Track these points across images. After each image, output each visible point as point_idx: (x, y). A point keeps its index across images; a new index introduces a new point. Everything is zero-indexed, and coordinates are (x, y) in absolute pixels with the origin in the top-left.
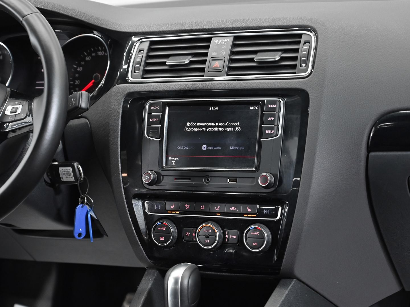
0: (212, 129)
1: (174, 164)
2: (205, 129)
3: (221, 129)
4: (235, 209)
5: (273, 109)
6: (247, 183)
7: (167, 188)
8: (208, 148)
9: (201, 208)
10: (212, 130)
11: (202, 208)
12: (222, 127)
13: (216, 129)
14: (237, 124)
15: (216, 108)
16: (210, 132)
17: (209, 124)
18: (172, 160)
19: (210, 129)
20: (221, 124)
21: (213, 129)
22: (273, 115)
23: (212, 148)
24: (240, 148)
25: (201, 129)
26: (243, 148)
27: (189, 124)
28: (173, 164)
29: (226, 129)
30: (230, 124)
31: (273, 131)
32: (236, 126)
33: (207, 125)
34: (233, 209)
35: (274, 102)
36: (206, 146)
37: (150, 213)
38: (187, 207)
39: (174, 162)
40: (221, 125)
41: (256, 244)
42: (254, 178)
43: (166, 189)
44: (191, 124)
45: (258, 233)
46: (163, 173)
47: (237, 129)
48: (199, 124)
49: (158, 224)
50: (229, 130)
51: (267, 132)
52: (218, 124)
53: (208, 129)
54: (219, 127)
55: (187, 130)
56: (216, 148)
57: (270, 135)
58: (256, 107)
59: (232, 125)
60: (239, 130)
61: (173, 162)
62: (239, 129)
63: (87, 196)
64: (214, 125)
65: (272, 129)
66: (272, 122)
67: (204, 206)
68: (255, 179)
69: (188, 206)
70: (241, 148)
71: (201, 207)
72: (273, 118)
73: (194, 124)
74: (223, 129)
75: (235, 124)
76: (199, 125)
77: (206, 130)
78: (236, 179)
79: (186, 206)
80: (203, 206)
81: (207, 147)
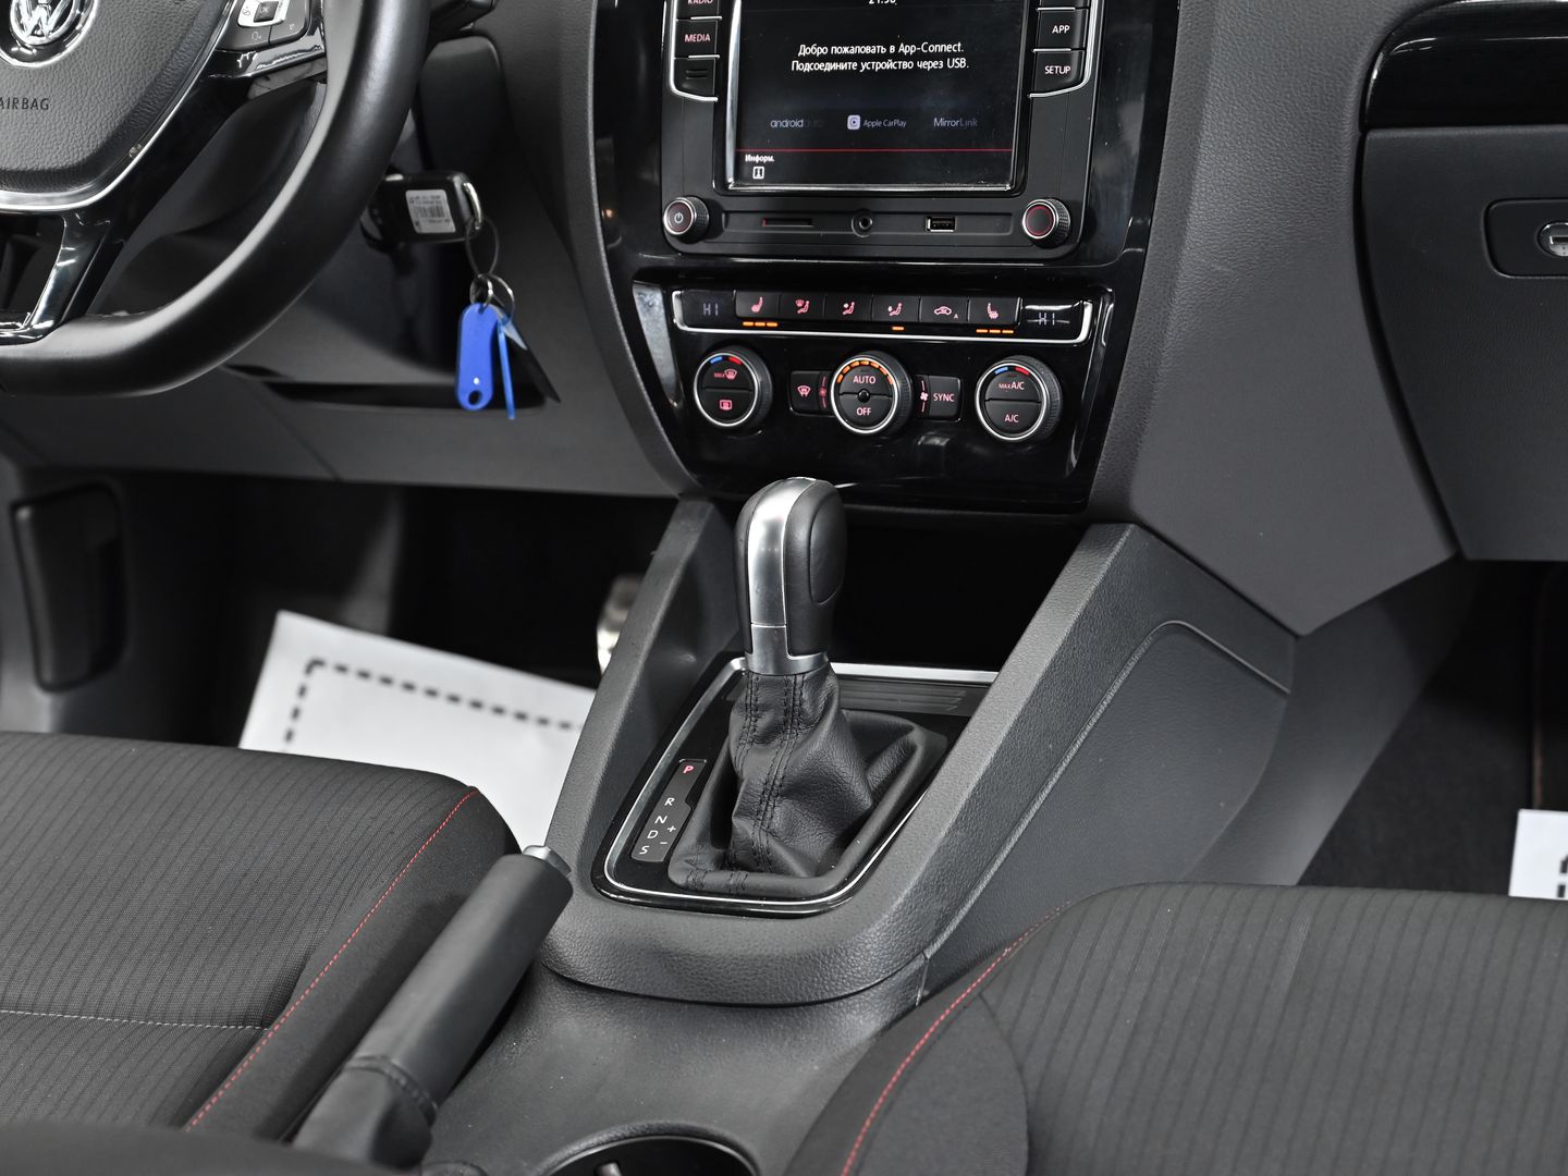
0: (878, 66)
1: (761, 174)
2: (855, 64)
3: (906, 65)
4: (948, 311)
6: (987, 232)
7: (740, 249)
8: (866, 123)
9: (845, 309)
10: (877, 68)
11: (849, 309)
12: (907, 58)
13: (890, 65)
14: (956, 48)
16: (871, 72)
17: (868, 50)
18: (754, 164)
19: (870, 66)
20: (904, 49)
21: (881, 65)
22: (1066, 19)
23: (878, 124)
24: (964, 123)
25: (843, 66)
26: (974, 123)
27: (805, 50)
28: (759, 175)
29: (921, 65)
30: (934, 48)
31: (1067, 69)
32: (952, 55)
33: (860, 50)
34: (944, 312)
36: (858, 118)
37: (689, 326)
38: (803, 306)
39: (761, 170)
40: (906, 52)
41: (1014, 417)
42: (1010, 214)
43: (737, 252)
44: (811, 50)
45: (1019, 384)
46: (728, 204)
47: (956, 65)
48: (836, 50)
49: (712, 362)
50: (929, 68)
51: (1049, 70)
52: (897, 49)
53: (865, 66)
54: (898, 56)
55: (798, 67)
56: (891, 124)
57: (1057, 82)
59: (940, 50)
60: (960, 65)
61: (756, 170)
62: (961, 63)
63: (496, 277)
64: (883, 50)
65: (1063, 60)
66: (1065, 40)
67: (853, 304)
68: (1012, 221)
69: (805, 304)
70: (967, 123)
71: (846, 306)
72: (1066, 28)
73: (822, 50)
74: (910, 65)
75: (948, 48)
76: (836, 51)
77: (859, 67)
78: (954, 221)
79: (800, 305)
80: (850, 305)
81: (862, 122)
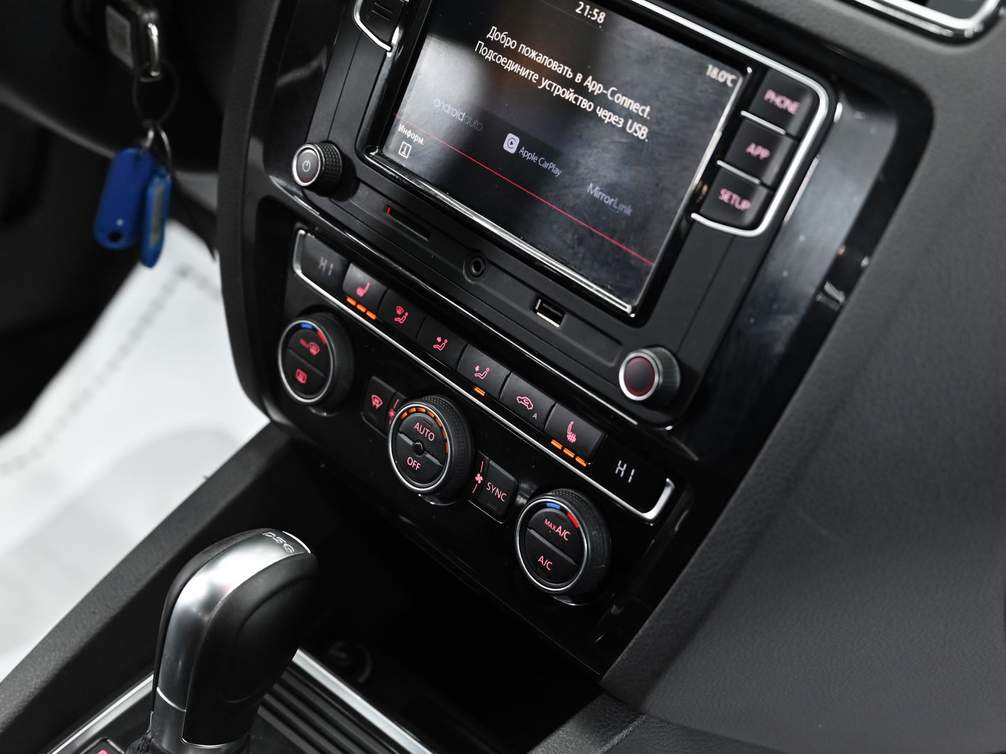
0: (558, 91)
1: (406, 153)
2: (536, 76)
3: (585, 104)
4: (530, 406)
5: (782, 117)
6: (590, 349)
7: (357, 226)
8: (522, 150)
9: (437, 343)
10: (556, 93)
11: (440, 344)
12: (590, 96)
13: (570, 96)
14: (643, 111)
15: (598, 13)
16: (547, 93)
17: (554, 65)
18: (404, 138)
19: (550, 86)
20: (591, 84)
21: (561, 91)
22: (770, 141)
23: (534, 158)
24: (618, 205)
25: (524, 72)
26: (628, 211)
27: (495, 35)
28: (404, 153)
29: (601, 112)
30: (621, 100)
31: (745, 205)
32: (637, 118)
33: (547, 63)
34: (526, 404)
35: (796, 91)
36: (517, 140)
37: (304, 273)
38: (401, 316)
39: (408, 148)
40: (591, 89)
42: (619, 343)
43: (354, 228)
44: (500, 37)
45: (565, 533)
46: (362, 171)
47: (636, 132)
48: (524, 49)
49: (304, 326)
50: (607, 120)
51: (725, 196)
52: (584, 80)
53: (545, 83)
54: (581, 90)
55: (481, 50)
56: (545, 165)
57: (732, 215)
58: (726, 77)
59: (626, 105)
60: (639, 134)
61: (404, 145)
62: (642, 132)
63: (159, 128)
64: (570, 75)
65: (745, 191)
66: (756, 167)
67: (446, 341)
68: (620, 350)
69: (403, 314)
70: (622, 207)
71: (439, 339)
72: (763, 153)
73: (511, 43)
74: (590, 106)
75: (635, 107)
76: (524, 51)
77: (539, 82)
78: (563, 314)
79: (399, 312)
80: (442, 341)
81: (519, 148)
